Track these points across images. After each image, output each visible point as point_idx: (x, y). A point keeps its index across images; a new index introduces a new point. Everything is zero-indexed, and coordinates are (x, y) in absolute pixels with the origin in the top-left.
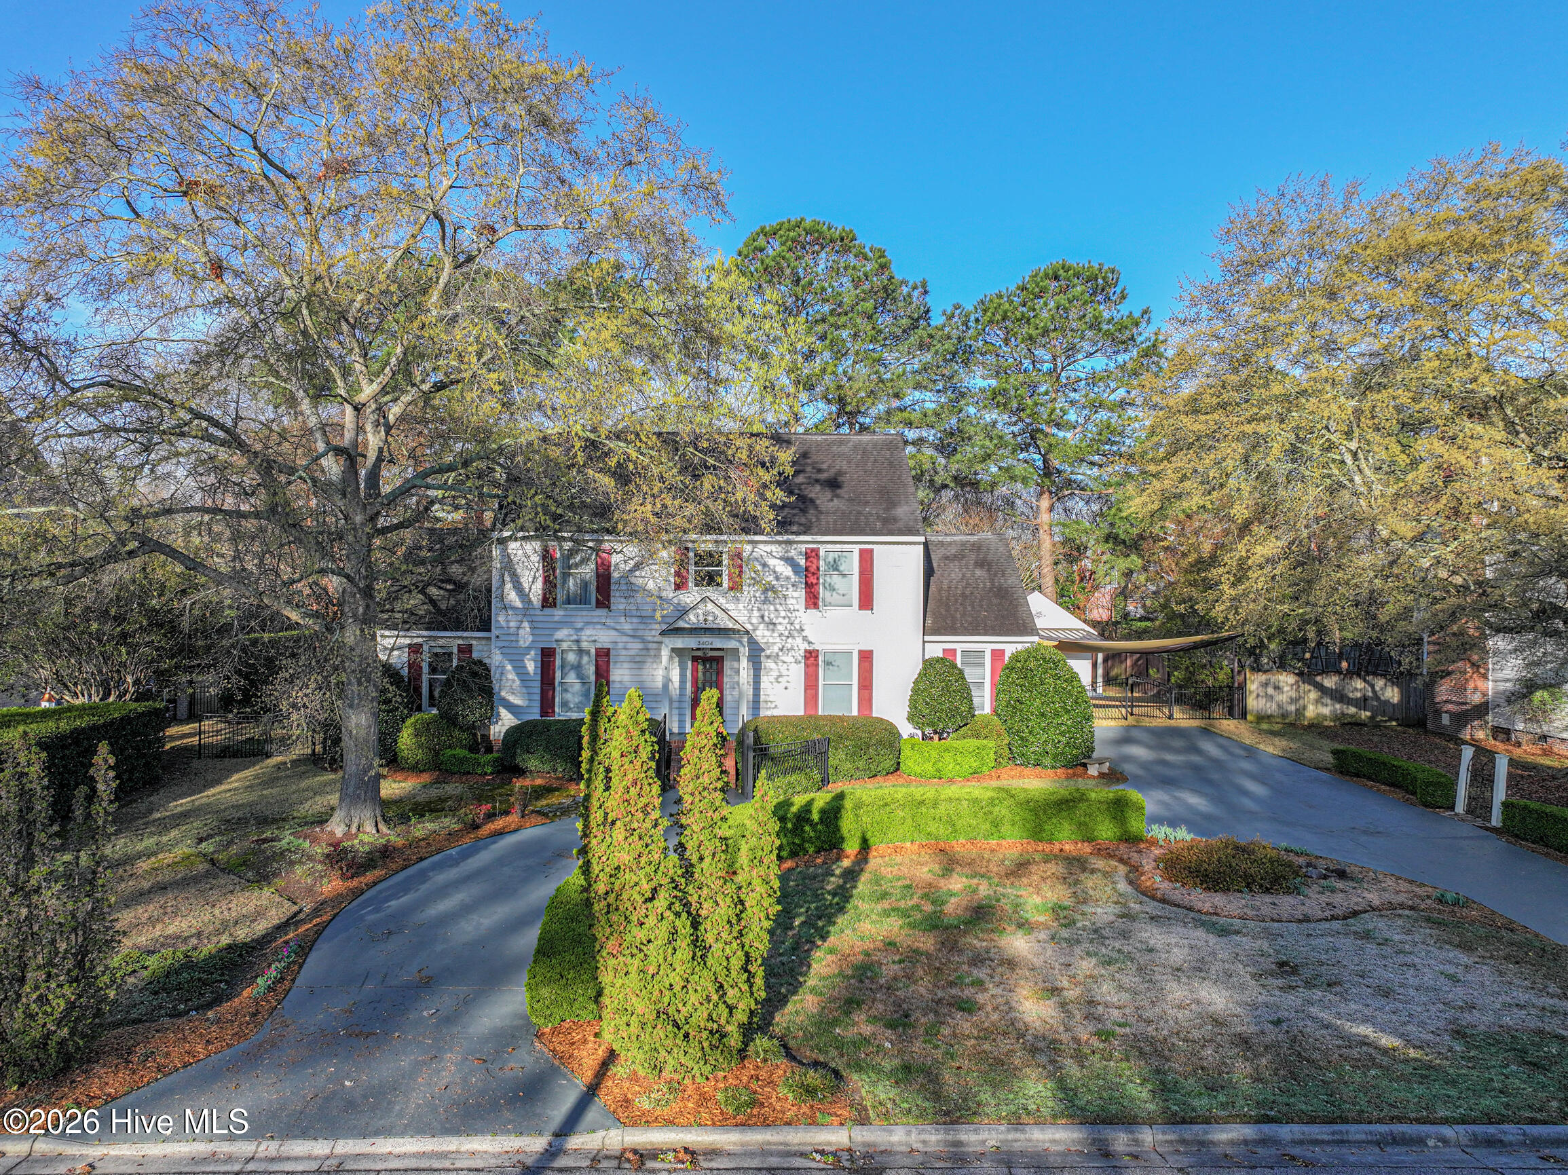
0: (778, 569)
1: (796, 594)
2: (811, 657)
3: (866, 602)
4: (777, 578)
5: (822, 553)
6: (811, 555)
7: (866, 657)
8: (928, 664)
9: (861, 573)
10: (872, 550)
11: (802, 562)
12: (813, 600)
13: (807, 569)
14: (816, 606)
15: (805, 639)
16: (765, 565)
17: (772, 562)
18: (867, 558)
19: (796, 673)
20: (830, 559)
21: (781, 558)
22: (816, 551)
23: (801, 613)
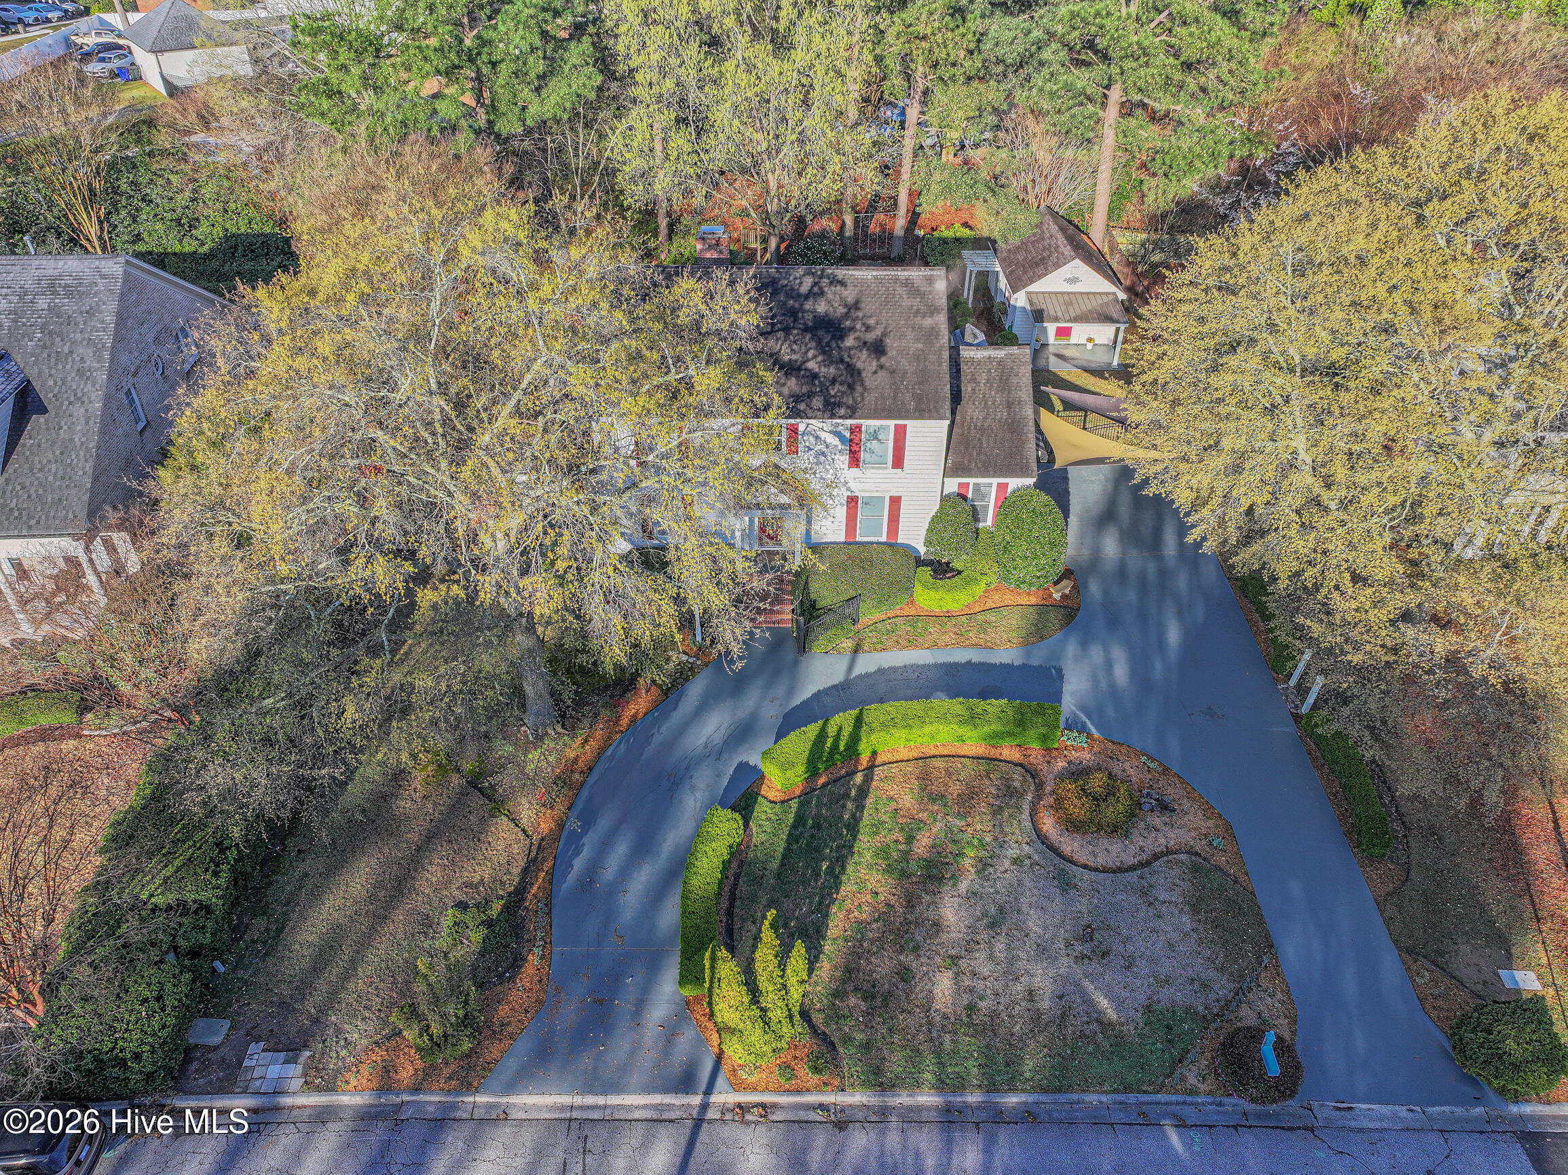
0: (828, 441)
1: (842, 458)
2: (852, 501)
3: (898, 463)
4: (827, 447)
5: (863, 429)
6: (856, 430)
7: (895, 501)
8: (945, 499)
9: (895, 442)
10: (905, 426)
11: (847, 434)
12: (855, 461)
13: (851, 440)
14: (858, 466)
15: (848, 489)
16: (817, 437)
17: (823, 435)
18: (900, 432)
19: (841, 512)
20: (872, 430)
21: (830, 432)
22: (859, 427)
23: (846, 471)
